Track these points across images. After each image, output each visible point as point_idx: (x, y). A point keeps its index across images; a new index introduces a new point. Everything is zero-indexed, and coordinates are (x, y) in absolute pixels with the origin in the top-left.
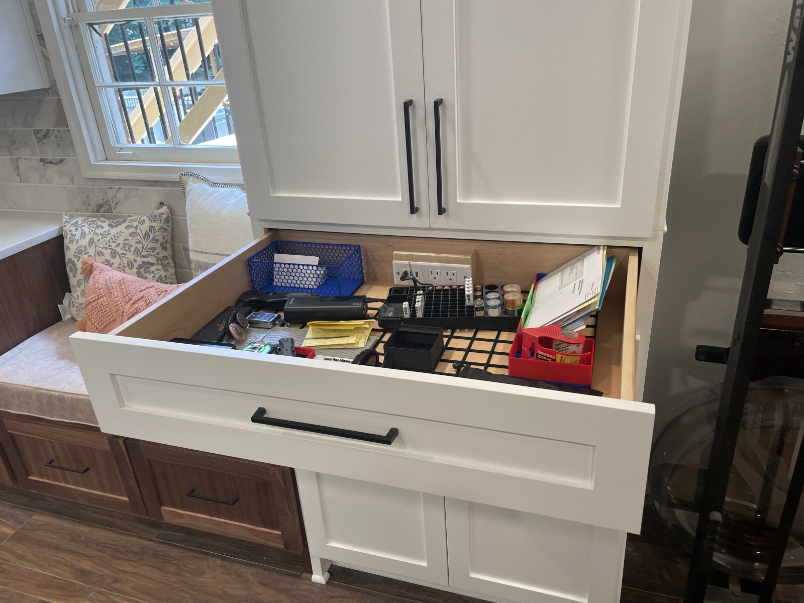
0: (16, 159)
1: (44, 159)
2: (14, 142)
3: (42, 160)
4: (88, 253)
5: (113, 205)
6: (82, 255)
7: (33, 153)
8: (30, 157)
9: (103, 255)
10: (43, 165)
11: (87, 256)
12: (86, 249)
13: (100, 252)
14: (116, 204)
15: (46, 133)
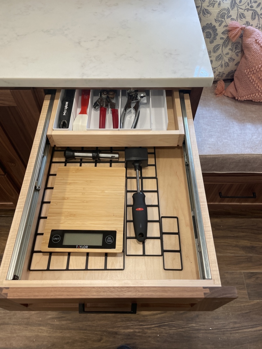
4: (231, 16)
6: (225, 19)
9: (244, 18)
11: (230, 19)
12: (229, 12)
13: (242, 14)
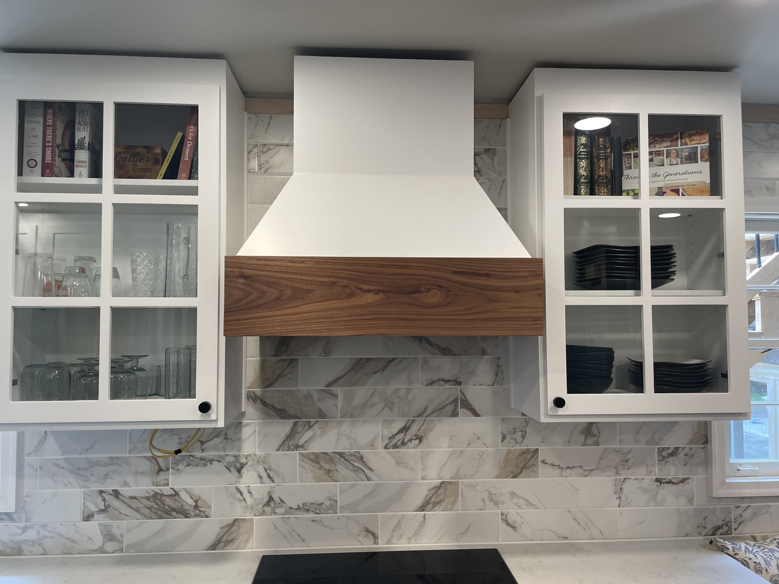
0: (623, 480)
1: (661, 479)
2: (627, 461)
3: (657, 480)
5: (734, 526)
7: (649, 473)
8: (642, 477)
10: (657, 486)
14: (739, 524)
15: (673, 451)
